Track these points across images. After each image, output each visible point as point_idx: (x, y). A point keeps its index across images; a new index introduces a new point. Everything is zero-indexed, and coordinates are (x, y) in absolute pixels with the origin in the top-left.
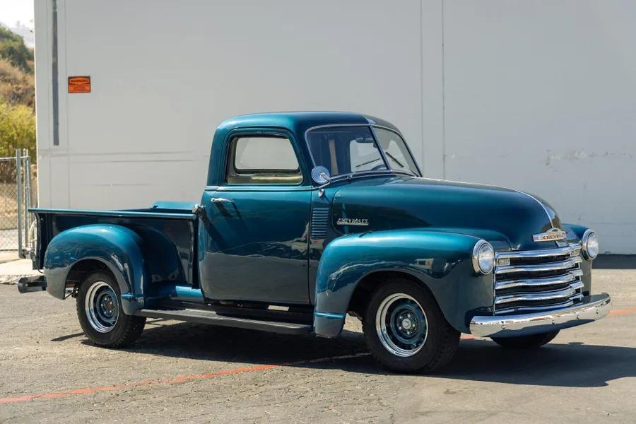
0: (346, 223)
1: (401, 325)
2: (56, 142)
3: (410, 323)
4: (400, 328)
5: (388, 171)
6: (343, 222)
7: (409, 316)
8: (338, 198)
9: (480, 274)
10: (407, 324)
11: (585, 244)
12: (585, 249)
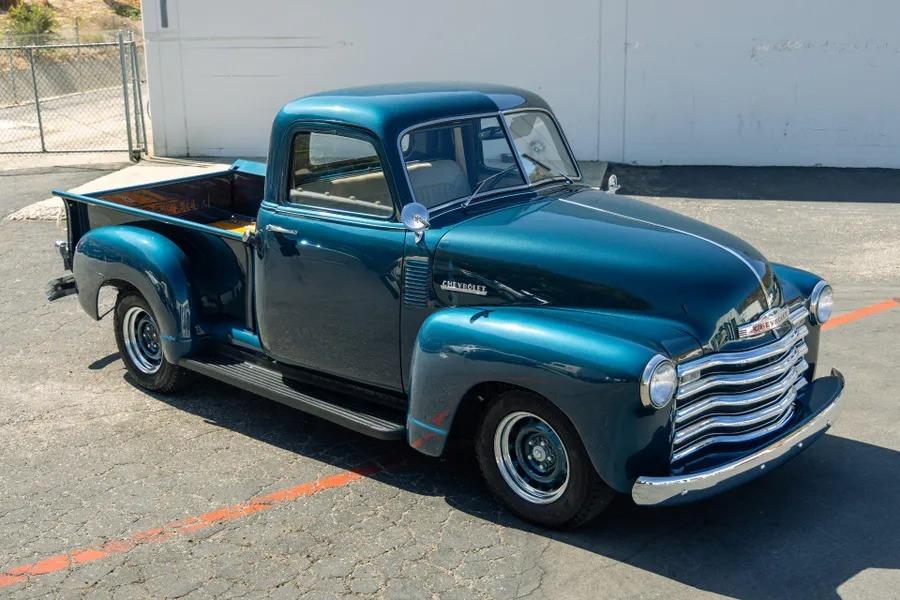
0: (454, 288)
1: (531, 453)
2: (165, 23)
3: (544, 453)
4: (529, 457)
5: (525, 186)
6: (450, 286)
7: (543, 444)
8: (443, 245)
9: (650, 410)
10: (539, 453)
11: (814, 304)
12: (814, 312)
